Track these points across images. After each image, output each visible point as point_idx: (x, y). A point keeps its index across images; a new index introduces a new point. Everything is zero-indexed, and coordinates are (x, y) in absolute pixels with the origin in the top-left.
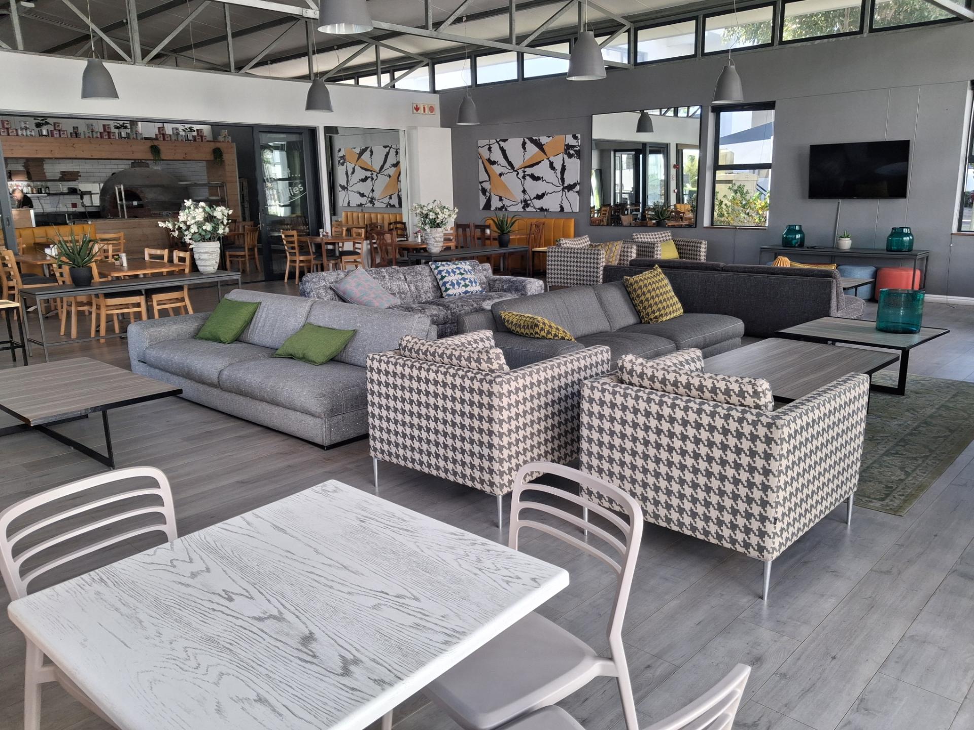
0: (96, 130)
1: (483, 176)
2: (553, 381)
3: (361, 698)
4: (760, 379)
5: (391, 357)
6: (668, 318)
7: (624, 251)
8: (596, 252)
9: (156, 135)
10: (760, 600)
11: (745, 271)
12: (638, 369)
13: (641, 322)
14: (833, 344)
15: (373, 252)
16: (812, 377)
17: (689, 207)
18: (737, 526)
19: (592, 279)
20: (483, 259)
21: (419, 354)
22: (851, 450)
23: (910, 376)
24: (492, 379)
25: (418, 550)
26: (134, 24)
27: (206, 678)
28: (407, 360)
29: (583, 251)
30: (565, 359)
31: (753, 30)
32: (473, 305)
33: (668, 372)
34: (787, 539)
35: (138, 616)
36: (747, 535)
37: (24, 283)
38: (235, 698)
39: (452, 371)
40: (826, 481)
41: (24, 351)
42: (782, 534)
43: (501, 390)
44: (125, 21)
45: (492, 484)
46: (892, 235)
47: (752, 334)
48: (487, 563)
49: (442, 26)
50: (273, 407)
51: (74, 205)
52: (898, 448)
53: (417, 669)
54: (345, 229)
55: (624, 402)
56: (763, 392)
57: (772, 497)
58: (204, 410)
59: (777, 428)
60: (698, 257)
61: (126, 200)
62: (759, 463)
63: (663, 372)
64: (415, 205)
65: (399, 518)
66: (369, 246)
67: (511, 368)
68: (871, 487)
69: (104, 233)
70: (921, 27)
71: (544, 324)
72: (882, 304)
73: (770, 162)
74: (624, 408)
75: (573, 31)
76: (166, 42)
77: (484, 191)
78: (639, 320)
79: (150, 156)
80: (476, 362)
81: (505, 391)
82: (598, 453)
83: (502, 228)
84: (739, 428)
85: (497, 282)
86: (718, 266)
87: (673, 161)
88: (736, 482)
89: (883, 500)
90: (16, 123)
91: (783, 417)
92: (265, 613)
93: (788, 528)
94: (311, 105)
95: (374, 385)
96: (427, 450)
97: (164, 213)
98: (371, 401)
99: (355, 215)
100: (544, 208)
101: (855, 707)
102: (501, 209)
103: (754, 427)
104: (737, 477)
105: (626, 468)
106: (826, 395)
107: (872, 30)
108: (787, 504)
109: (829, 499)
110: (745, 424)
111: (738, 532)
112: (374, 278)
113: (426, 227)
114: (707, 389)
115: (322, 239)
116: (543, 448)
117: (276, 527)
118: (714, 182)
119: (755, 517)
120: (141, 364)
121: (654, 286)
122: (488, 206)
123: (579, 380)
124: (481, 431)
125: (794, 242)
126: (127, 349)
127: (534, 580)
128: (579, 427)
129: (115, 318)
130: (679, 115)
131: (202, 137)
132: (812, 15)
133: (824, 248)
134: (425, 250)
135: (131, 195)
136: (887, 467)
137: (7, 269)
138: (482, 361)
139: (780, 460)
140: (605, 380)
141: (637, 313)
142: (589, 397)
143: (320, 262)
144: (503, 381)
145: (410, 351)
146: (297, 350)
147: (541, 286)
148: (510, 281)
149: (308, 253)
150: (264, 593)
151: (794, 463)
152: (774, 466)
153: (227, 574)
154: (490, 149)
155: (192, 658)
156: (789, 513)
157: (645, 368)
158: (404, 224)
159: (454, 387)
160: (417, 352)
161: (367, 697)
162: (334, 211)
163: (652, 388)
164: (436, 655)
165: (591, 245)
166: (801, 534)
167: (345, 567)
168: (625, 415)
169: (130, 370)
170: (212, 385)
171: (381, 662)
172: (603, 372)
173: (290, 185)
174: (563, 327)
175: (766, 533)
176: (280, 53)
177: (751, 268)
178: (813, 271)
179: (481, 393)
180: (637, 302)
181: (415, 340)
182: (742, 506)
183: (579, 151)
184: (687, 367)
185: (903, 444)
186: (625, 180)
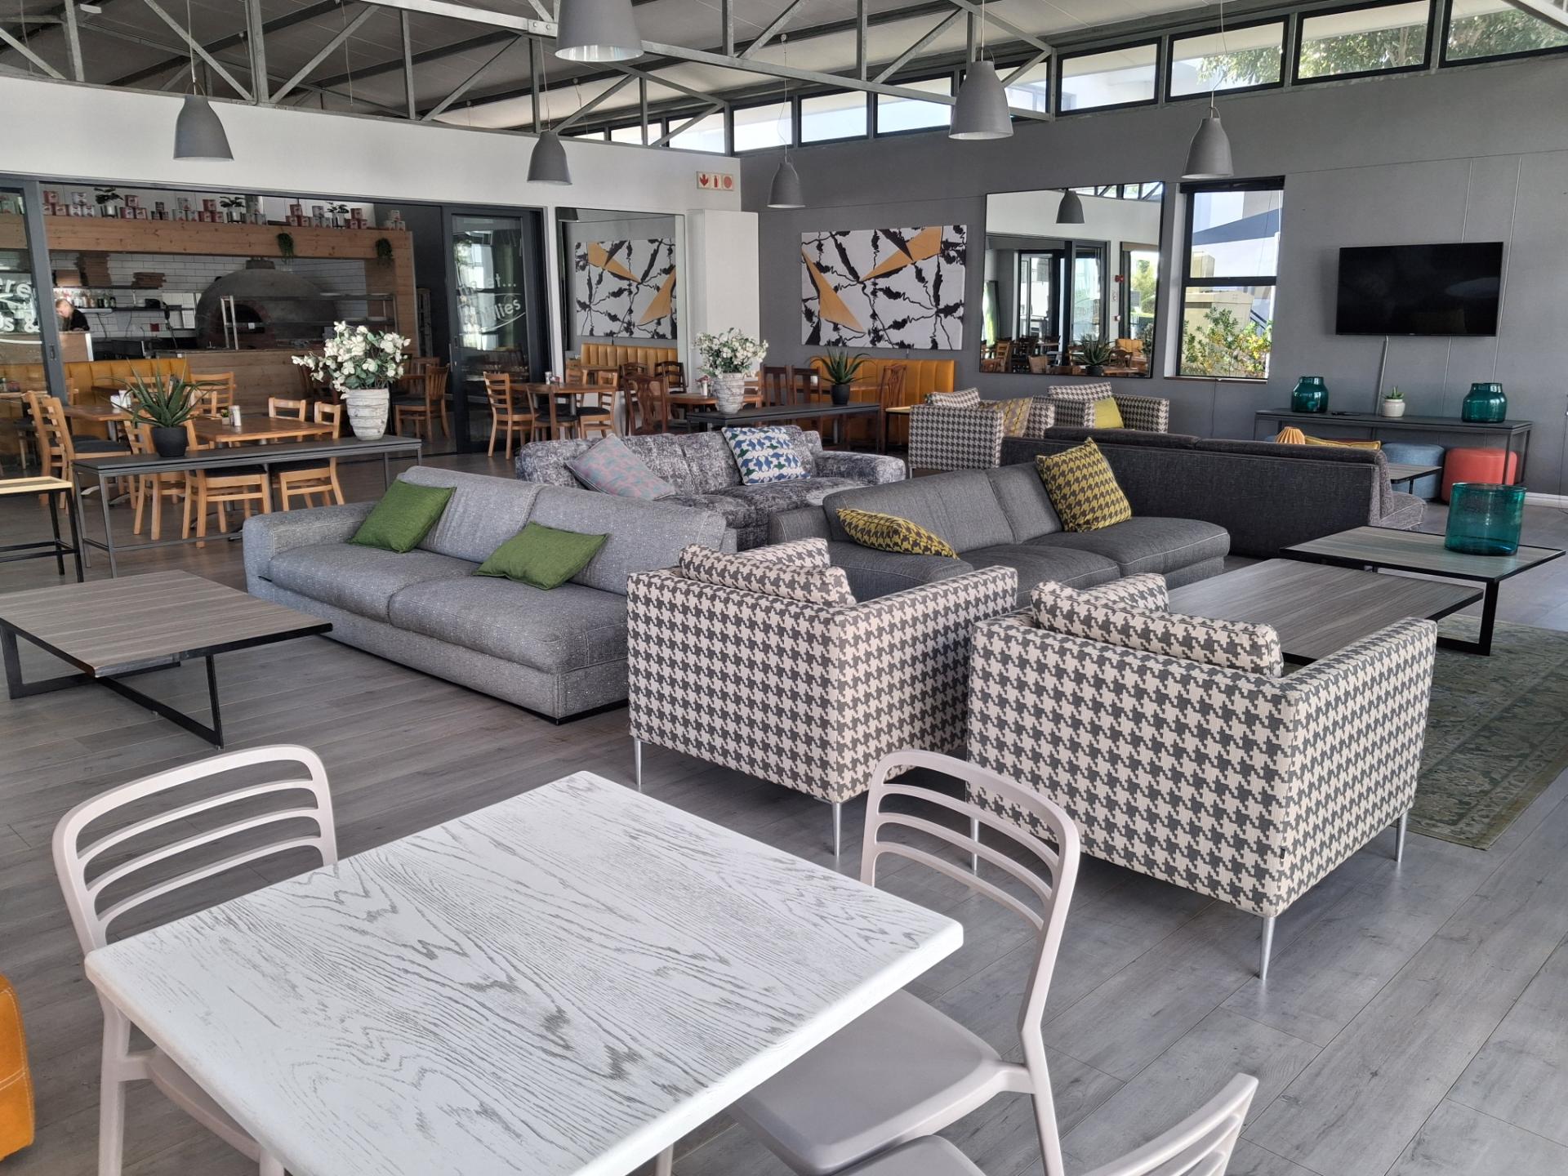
0: (193, 208)
1: (808, 290)
2: (925, 622)
3: (642, 1114)
4: (1263, 626)
5: (667, 579)
6: (1107, 523)
7: (1034, 415)
8: (990, 415)
9: (287, 217)
10: (1256, 978)
11: (1232, 449)
12: (1065, 606)
13: (1063, 530)
14: (1374, 570)
15: (629, 410)
16: (1341, 623)
17: (1140, 344)
18: (1220, 859)
19: (982, 458)
20: (809, 424)
21: (711, 575)
22: (1406, 741)
23: (1499, 624)
24: (829, 616)
25: (723, 885)
26: (258, 40)
27: (397, 1075)
28: (693, 584)
29: (968, 413)
30: (945, 587)
31: (1249, 61)
32: (790, 498)
33: (1114, 612)
34: (1301, 882)
35: (288, 977)
36: (1236, 874)
37: (77, 450)
38: (446, 1108)
39: (764, 603)
40: (1364, 790)
41: (78, 558)
42: (1292, 873)
43: (842, 634)
44: (242, 35)
45: (825, 785)
46: (1471, 395)
47: (1243, 552)
48: (833, 908)
49: (749, 50)
50: (474, 654)
51: (155, 327)
52: (1480, 740)
53: (729, 1070)
54: (585, 372)
55: (1042, 658)
56: (1267, 646)
57: (1278, 815)
58: (365, 658)
59: (1289, 704)
60: (1154, 426)
61: (237, 320)
62: (1259, 759)
63: (1105, 610)
64: (699, 335)
65: (691, 834)
66: (623, 401)
67: (859, 599)
68: (1435, 802)
69: (202, 373)
70: (1525, 60)
71: (908, 529)
72: (1455, 508)
73: (1274, 274)
74: (1041, 668)
75: (956, 59)
76: (307, 70)
77: (809, 314)
78: (1059, 526)
79: (276, 251)
80: (803, 588)
81: (850, 637)
82: (997, 739)
83: (839, 376)
84: (1228, 703)
85: (830, 461)
86: (1188, 441)
87: (1114, 270)
88: (1221, 789)
89: (1454, 823)
90: (65, 195)
91: (1299, 687)
92: (486, 978)
93: (1302, 865)
94: (537, 173)
95: (639, 622)
96: (722, 729)
97: (298, 342)
98: (634, 648)
99: (601, 349)
100: (906, 343)
101: (1408, 1153)
102: (836, 343)
103: (1252, 701)
104: (1223, 781)
105: (1041, 764)
106: (1368, 652)
107: (1444, 64)
108: (1302, 826)
109: (1369, 819)
110: (1237, 697)
111: (1221, 869)
112: (634, 452)
113: (717, 372)
114: (1177, 639)
115: (550, 388)
116: (907, 729)
117: (498, 844)
118: (1183, 305)
119: (1249, 847)
120: (264, 582)
121: (1085, 471)
122: (815, 338)
123: (967, 621)
124: (809, 700)
125: (1310, 404)
126: (241, 558)
127: (908, 936)
128: (965, 696)
129: (221, 508)
130: (1125, 196)
131: (359, 221)
132: (1346, 38)
133: (1360, 414)
134: (713, 407)
135: (245, 312)
136: (1461, 770)
137: (49, 427)
138: (812, 588)
139: (1293, 755)
140: (1011, 621)
141: (1057, 514)
142: (985, 648)
143: (545, 425)
144: (846, 620)
145: (697, 569)
146: (514, 563)
147: (900, 469)
148: (850, 459)
149: (526, 410)
150: (485, 947)
151: (1314, 760)
152: (1282, 764)
153: (423, 915)
154: (820, 247)
155: (376, 1044)
156: (1305, 841)
157: (1075, 604)
158: (680, 365)
159: (767, 628)
160: (709, 572)
161: (651, 1111)
162: (568, 345)
163: (1087, 637)
164: (757, 1050)
165: (981, 404)
166: (1322, 874)
167: (610, 910)
168: (1043, 679)
169: (247, 591)
170: (376, 618)
171: (672, 1058)
172: (1004, 610)
173: (498, 300)
174: (938, 535)
175: (1266, 871)
176: (488, 88)
177: (1241, 444)
178: (1342, 451)
179: (811, 638)
180: (1057, 496)
181: (705, 552)
182: (1229, 828)
183: (964, 251)
184: (1141, 603)
185: (1487, 734)
186: (1035, 299)
